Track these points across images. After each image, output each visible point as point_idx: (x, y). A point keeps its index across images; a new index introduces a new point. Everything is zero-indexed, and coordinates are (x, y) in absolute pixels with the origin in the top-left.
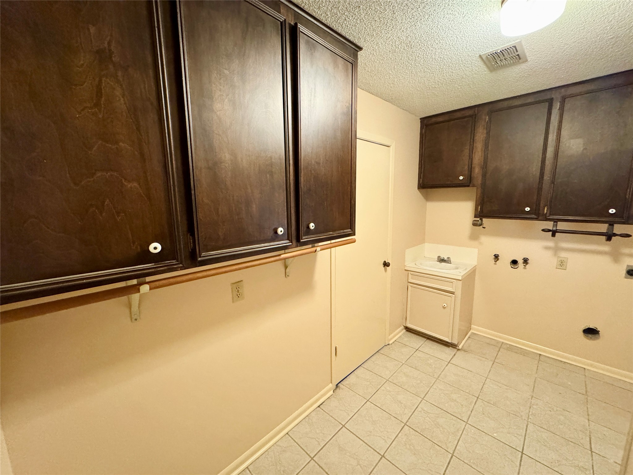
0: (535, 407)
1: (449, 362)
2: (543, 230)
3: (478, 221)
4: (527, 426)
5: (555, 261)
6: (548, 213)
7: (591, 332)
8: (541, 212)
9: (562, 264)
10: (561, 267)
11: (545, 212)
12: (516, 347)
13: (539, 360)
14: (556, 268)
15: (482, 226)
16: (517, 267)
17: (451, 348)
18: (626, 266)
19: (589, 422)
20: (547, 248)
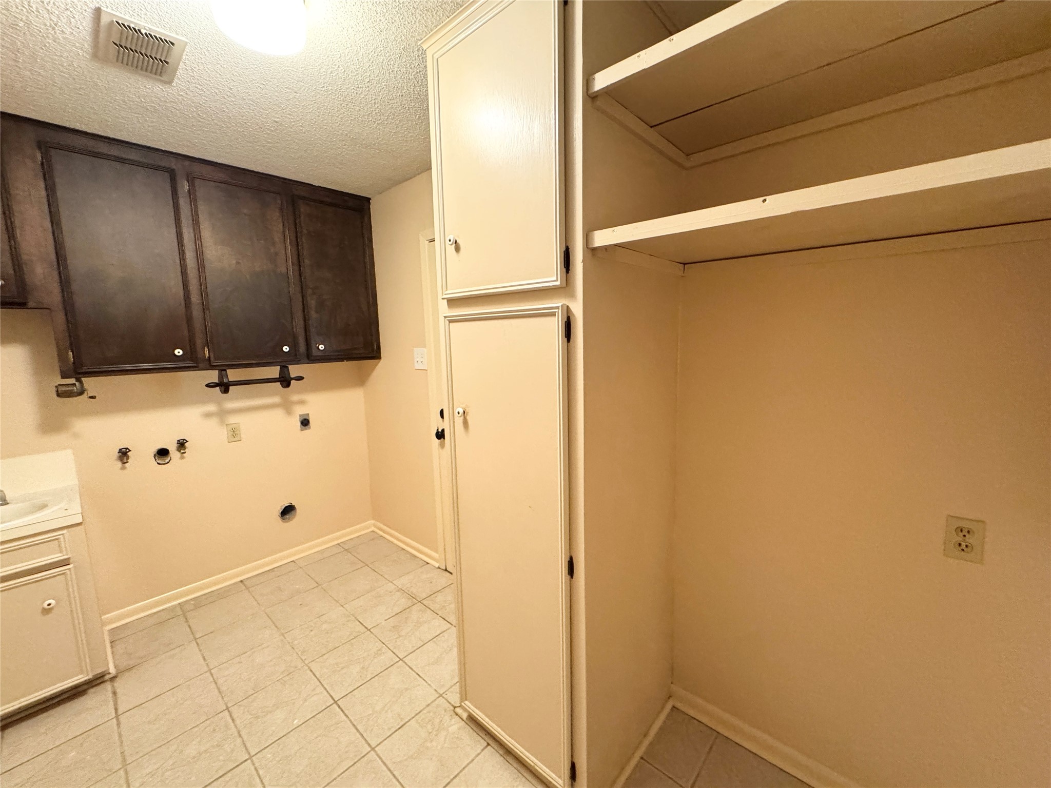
0: (296, 642)
1: (117, 716)
2: (208, 386)
3: (74, 385)
4: (311, 671)
5: (223, 433)
6: (212, 356)
7: (288, 511)
8: (200, 356)
9: (234, 434)
10: (235, 439)
11: (207, 354)
12: (204, 595)
13: (247, 588)
14: (229, 442)
15: (85, 396)
16: (169, 459)
17: (92, 690)
18: (298, 417)
19: (344, 607)
20: (208, 415)
